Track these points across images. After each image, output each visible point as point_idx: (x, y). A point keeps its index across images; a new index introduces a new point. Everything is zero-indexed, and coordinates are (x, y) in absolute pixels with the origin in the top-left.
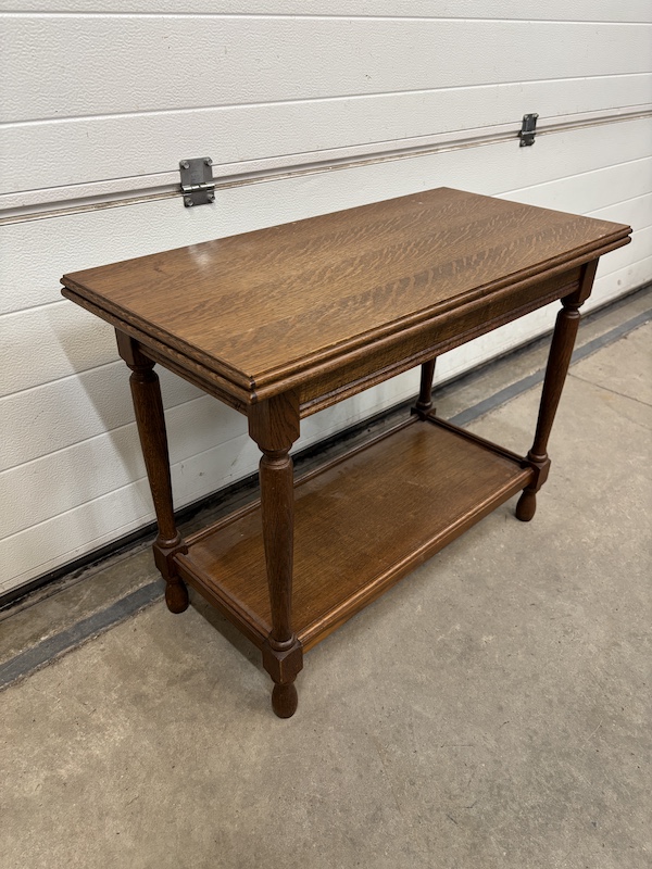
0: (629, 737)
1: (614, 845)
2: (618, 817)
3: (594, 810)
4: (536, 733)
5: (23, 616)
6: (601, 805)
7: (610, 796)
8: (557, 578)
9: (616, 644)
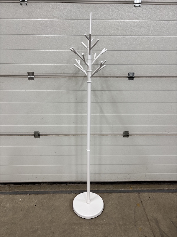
5: (4, 187)
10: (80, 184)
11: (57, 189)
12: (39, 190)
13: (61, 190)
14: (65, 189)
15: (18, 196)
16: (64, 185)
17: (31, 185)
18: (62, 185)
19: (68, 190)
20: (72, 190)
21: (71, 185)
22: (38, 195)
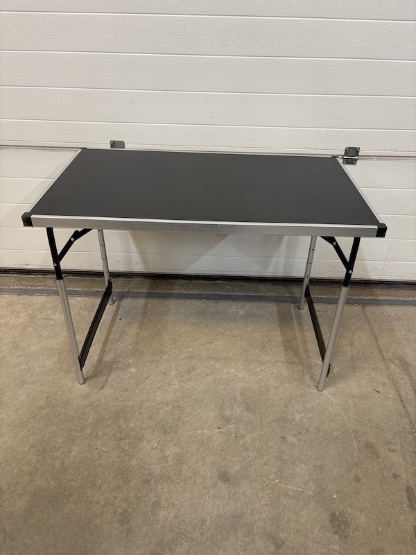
0: (120, 425)
1: (68, 439)
2: (80, 436)
3: (79, 429)
4: (99, 401)
5: (43, 279)
6: (82, 430)
7: (89, 431)
8: (189, 372)
9: (167, 404)
11: (168, 289)
12: (126, 290)
13: (176, 291)
14: (187, 291)
15: (79, 299)
16: (183, 281)
18: (179, 281)
19: (195, 292)
20: (204, 293)
21: (202, 281)
22: (125, 300)
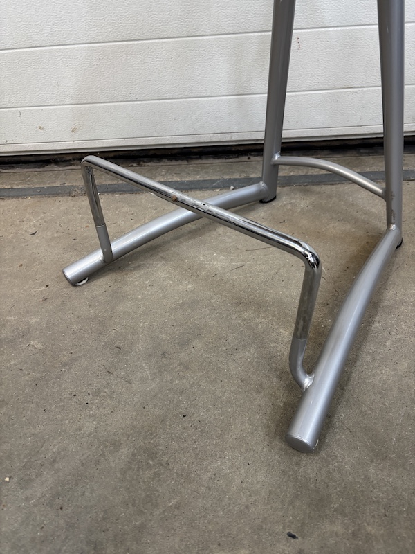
10: (253, 158)
12: (58, 184)
17: (26, 170)
19: (198, 178)
20: (217, 178)
22: (50, 200)
